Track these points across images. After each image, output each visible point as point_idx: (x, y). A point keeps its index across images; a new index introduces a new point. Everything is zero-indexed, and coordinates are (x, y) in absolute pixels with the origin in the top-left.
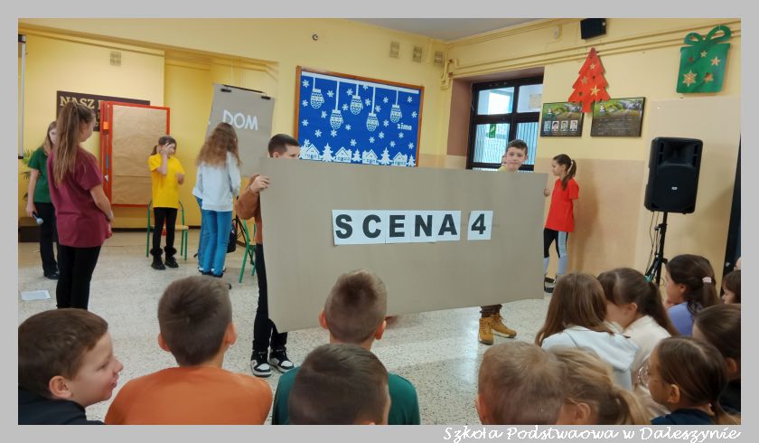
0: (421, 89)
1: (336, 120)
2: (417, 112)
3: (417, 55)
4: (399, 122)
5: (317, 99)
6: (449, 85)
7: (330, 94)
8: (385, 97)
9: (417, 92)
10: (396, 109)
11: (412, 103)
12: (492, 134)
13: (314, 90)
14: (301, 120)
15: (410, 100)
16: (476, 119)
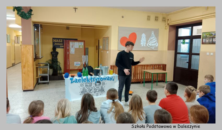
3: (156, 19)
6: (168, 28)
12: (184, 43)
16: (178, 38)
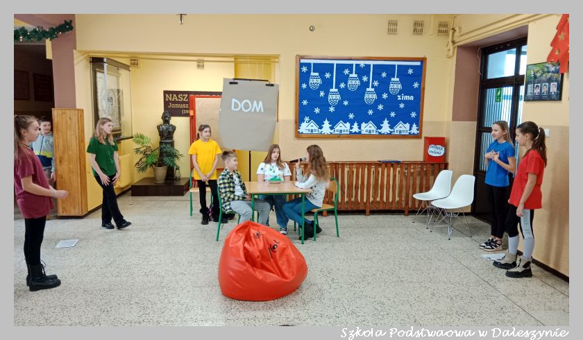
0: (423, 60)
1: (334, 96)
2: (420, 83)
3: (418, 28)
4: (400, 94)
5: (315, 80)
6: (453, 52)
7: (328, 75)
8: (383, 72)
9: (419, 63)
10: (395, 82)
11: (413, 75)
12: (498, 98)
13: (312, 74)
14: (301, 101)
15: (410, 71)
16: (487, 84)
